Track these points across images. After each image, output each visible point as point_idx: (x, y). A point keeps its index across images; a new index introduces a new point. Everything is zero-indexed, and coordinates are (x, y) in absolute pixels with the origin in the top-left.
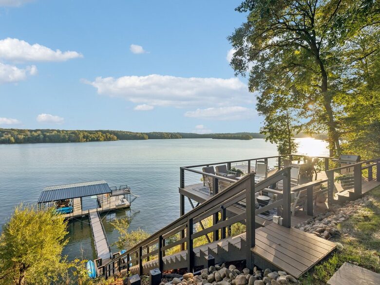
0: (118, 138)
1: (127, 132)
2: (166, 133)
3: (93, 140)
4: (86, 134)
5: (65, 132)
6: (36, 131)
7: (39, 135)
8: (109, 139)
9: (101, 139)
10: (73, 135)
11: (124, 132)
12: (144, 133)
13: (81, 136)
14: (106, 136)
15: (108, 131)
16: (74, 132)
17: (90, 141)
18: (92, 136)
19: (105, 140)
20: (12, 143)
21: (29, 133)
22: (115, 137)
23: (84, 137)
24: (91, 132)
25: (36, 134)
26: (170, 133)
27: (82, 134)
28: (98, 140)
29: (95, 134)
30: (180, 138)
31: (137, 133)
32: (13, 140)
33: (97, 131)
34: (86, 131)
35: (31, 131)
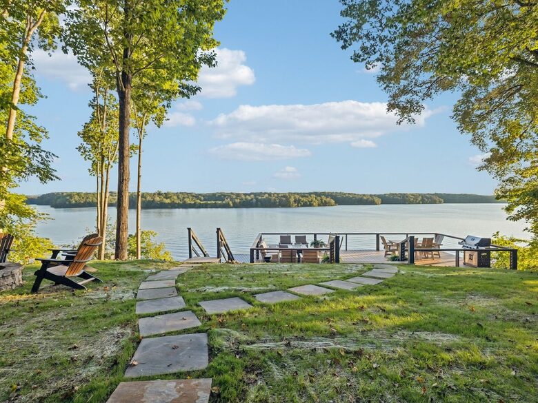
0: (336, 203)
1: (349, 194)
2: (412, 195)
3: (305, 205)
4: (297, 197)
5: (276, 195)
6: (249, 195)
7: (252, 199)
8: (325, 204)
9: (315, 204)
10: (284, 199)
11: (345, 194)
12: (375, 195)
13: (292, 200)
14: (321, 200)
15: (324, 194)
16: (284, 196)
17: (302, 206)
18: (305, 199)
19: (319, 205)
20: (231, 207)
21: (243, 197)
22: (333, 201)
23: (295, 201)
24: (303, 195)
25: (249, 198)
26: (420, 195)
27: (292, 197)
28: (311, 205)
29: (307, 197)
30: (440, 202)
31: (364, 195)
32: (232, 205)
33: (310, 194)
34: (298, 194)
35: (245, 195)
